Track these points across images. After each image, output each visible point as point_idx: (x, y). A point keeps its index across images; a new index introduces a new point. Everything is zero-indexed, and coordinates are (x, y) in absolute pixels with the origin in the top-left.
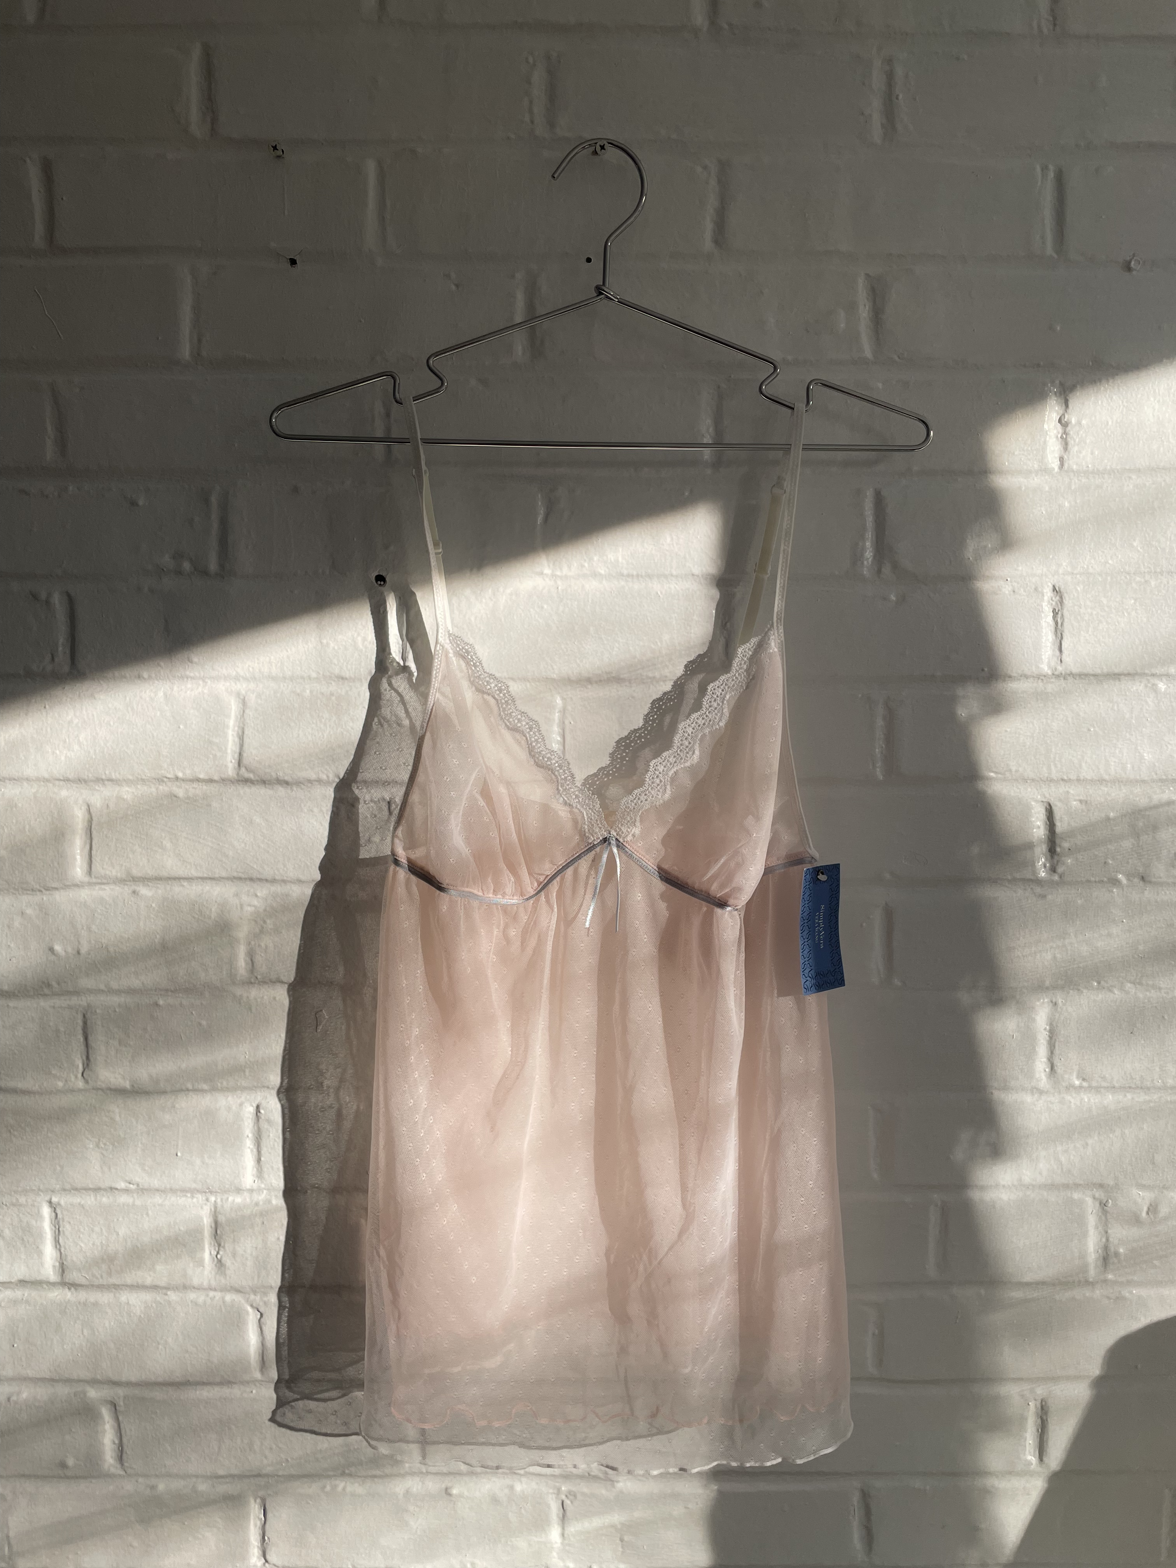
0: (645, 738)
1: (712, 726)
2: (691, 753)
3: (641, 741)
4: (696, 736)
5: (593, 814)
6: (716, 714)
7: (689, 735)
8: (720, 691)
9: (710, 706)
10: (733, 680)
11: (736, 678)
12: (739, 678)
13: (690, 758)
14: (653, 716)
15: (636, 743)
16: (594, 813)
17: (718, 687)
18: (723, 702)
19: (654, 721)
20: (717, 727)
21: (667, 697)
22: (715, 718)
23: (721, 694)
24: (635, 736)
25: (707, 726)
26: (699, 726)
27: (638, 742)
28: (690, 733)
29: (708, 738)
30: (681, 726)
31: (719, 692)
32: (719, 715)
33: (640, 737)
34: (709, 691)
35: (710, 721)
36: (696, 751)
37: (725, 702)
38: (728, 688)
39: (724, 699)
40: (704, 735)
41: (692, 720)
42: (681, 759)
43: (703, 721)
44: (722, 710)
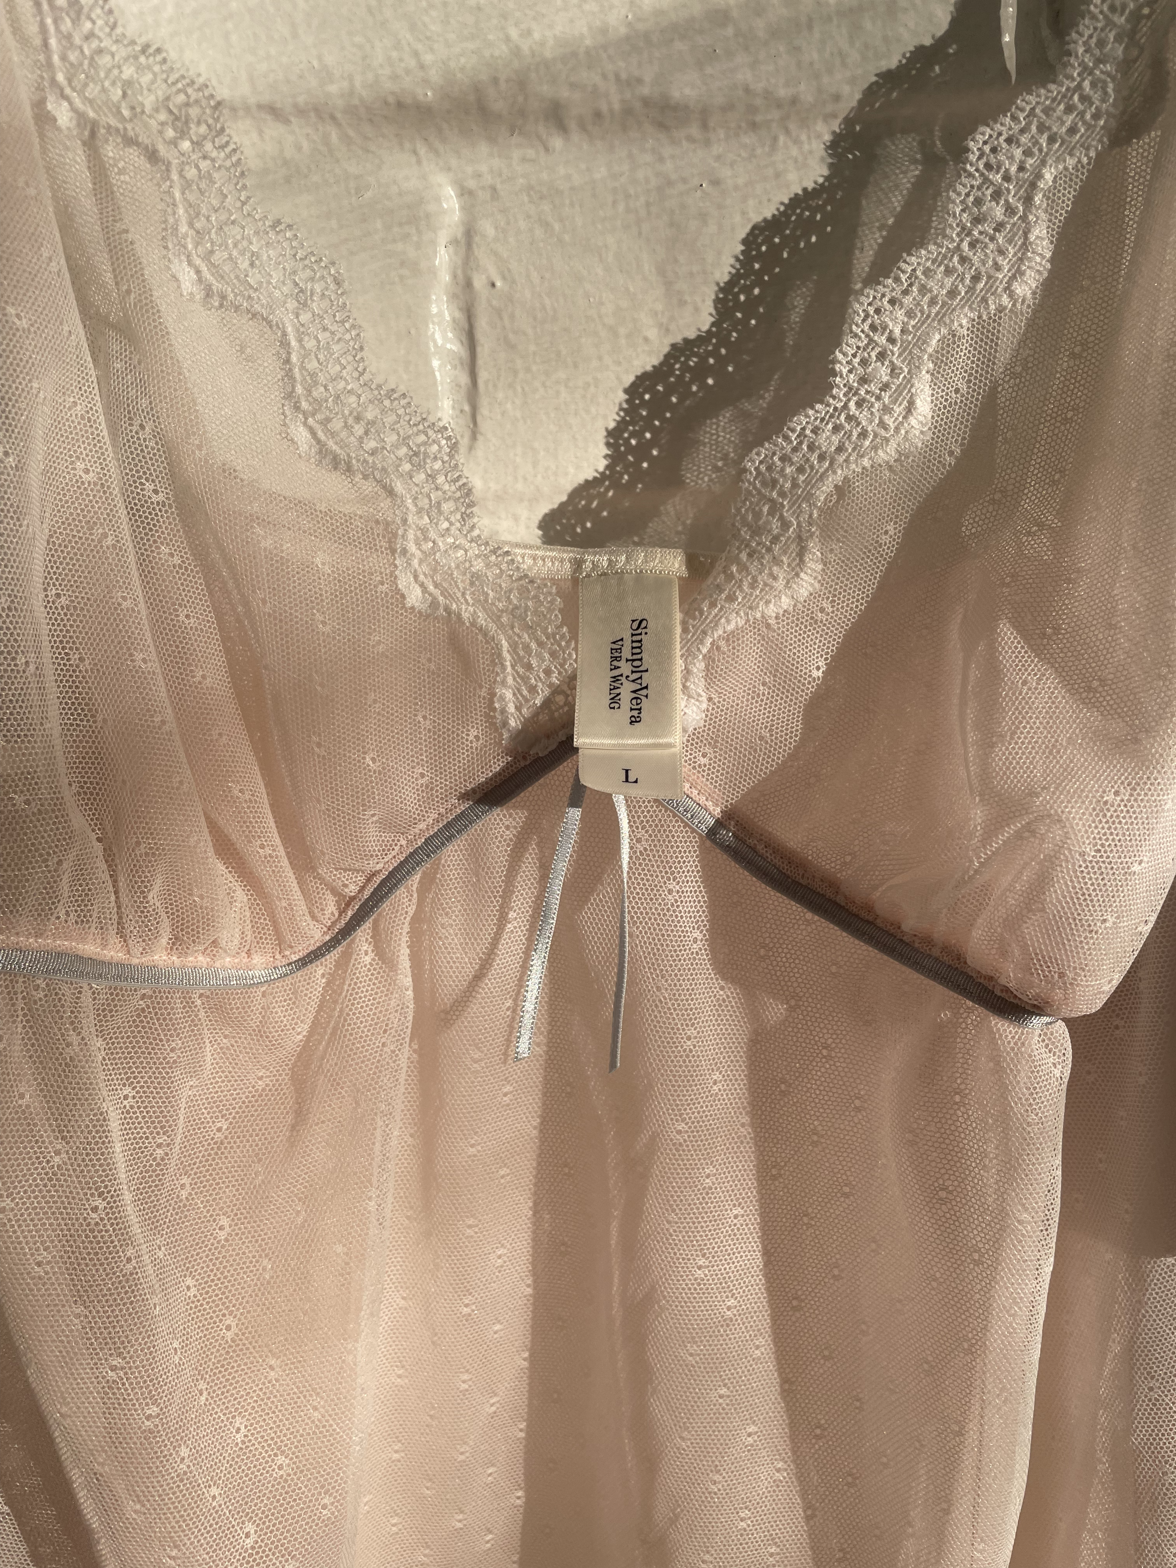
0: (718, 371)
1: (984, 300)
2: (898, 410)
3: (703, 385)
4: (922, 342)
5: (533, 646)
6: (1001, 252)
7: (891, 340)
8: (1018, 153)
9: (977, 221)
10: (1069, 109)
11: (1084, 98)
12: (1096, 97)
13: (897, 429)
14: (748, 290)
15: (688, 394)
16: (540, 644)
17: (1009, 141)
18: (1028, 200)
19: (749, 308)
20: (1005, 300)
21: (800, 216)
22: (997, 267)
23: (1021, 169)
24: (685, 368)
25: (966, 301)
26: (933, 302)
27: (694, 388)
28: (897, 331)
29: (965, 344)
30: (860, 307)
31: (1011, 158)
32: (1012, 251)
33: (701, 372)
34: (973, 158)
35: (976, 278)
36: (918, 403)
37: (1038, 199)
38: (1052, 140)
39: (1033, 185)
40: (951, 340)
41: (903, 277)
42: (863, 434)
43: (948, 282)
44: (1026, 234)
